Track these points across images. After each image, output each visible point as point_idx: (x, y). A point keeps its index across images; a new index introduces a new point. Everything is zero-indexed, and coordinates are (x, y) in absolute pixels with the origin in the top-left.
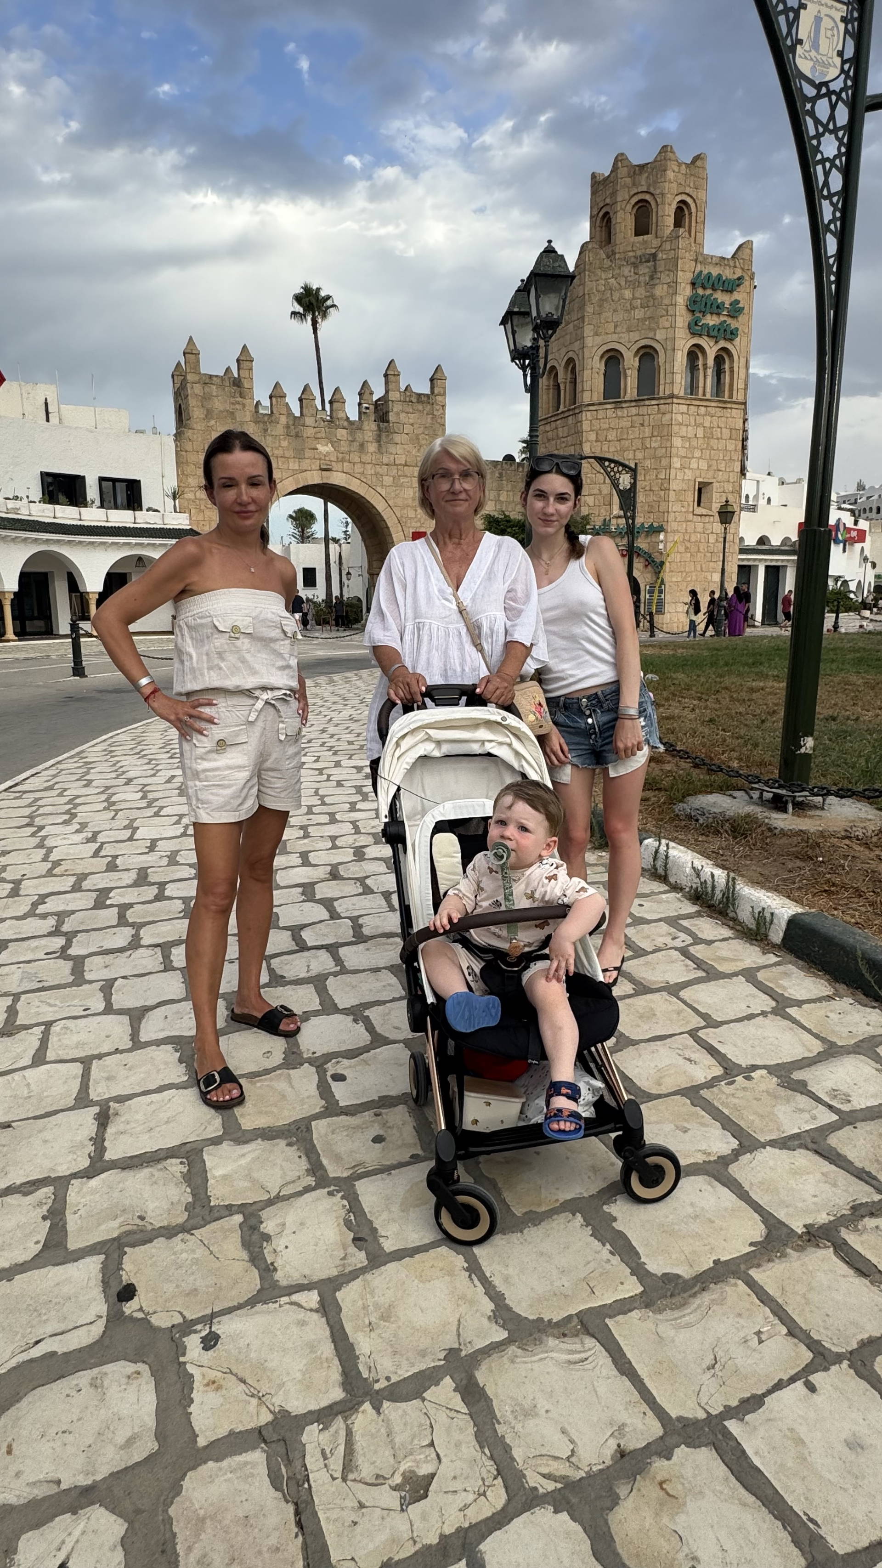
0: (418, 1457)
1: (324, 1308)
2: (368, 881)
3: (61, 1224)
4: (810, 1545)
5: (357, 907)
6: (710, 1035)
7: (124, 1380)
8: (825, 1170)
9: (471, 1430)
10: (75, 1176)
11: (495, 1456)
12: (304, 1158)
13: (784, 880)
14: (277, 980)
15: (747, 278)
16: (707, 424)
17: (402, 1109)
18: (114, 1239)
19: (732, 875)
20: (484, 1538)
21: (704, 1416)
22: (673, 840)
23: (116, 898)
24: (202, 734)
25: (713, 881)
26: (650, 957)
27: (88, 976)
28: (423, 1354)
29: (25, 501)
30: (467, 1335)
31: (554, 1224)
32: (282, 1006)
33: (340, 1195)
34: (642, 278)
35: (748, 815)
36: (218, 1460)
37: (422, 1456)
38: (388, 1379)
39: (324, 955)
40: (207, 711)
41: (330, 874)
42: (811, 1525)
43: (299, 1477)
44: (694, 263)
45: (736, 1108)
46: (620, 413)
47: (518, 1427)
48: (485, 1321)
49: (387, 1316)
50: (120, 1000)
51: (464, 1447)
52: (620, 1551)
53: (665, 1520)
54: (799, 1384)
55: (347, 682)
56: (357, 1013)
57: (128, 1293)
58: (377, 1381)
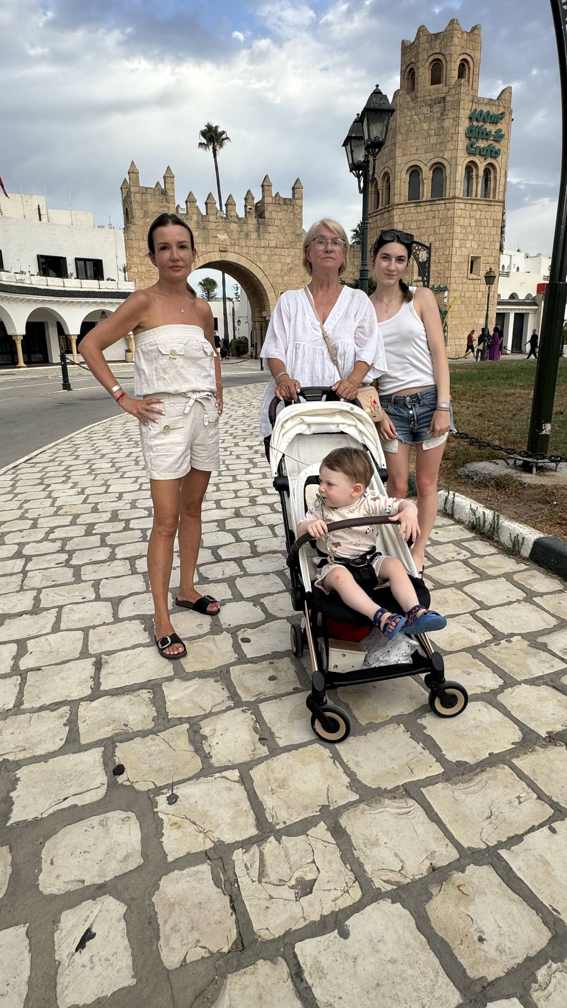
0: (305, 870)
1: (242, 780)
2: (259, 519)
3: (75, 728)
4: (554, 925)
5: (253, 534)
6: (483, 615)
7: (121, 822)
8: (559, 698)
9: (338, 854)
10: (82, 700)
11: (354, 869)
12: (226, 689)
13: (531, 516)
14: (204, 580)
15: (507, 113)
16: (477, 217)
17: (287, 659)
18: (109, 738)
19: (497, 513)
20: (348, 917)
21: (485, 847)
22: (457, 491)
23: (98, 529)
24: (155, 422)
25: (484, 518)
26: (443, 565)
27: (84, 578)
28: (306, 808)
29: (28, 274)
30: (333, 797)
31: (386, 731)
32: (208, 596)
33: (250, 712)
34: (435, 115)
35: (506, 475)
36: (180, 870)
37: (308, 869)
38: (284, 823)
39: (233, 564)
40: (157, 407)
41: (235, 514)
42: (555, 913)
43: (231, 880)
44: (471, 103)
45: (501, 660)
46: (419, 209)
47: (368, 852)
48: (345, 788)
49: (282, 785)
50: (105, 592)
51: (334, 865)
52: (434, 926)
53: (462, 908)
54: (545, 829)
55: (240, 392)
56: (256, 600)
57: (119, 770)
58: (278, 824)
